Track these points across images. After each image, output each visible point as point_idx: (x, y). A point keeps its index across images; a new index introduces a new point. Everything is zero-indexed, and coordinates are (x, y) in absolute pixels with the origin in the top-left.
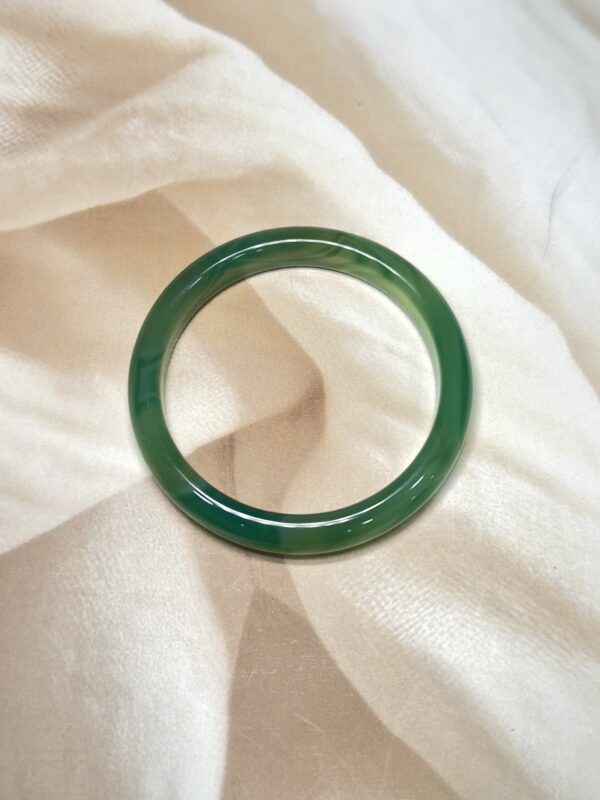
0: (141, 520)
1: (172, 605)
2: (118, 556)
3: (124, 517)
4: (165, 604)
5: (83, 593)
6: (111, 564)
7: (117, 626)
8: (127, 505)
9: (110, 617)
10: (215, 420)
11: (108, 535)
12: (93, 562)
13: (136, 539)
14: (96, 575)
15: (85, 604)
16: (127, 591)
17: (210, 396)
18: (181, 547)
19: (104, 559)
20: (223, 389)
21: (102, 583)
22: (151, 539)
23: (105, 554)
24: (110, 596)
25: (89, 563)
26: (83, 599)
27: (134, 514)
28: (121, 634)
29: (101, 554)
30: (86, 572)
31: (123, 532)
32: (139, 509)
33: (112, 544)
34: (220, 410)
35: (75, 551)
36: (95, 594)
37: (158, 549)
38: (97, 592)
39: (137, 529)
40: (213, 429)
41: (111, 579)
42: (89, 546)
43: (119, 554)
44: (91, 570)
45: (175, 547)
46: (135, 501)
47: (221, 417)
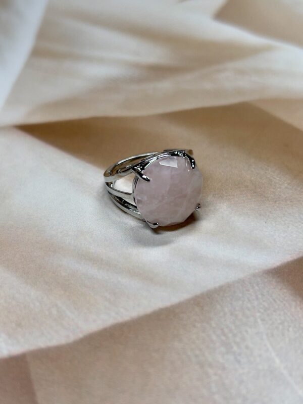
0: (265, 304)
3: (247, 300)
8: (249, 291)
11: (232, 314)
19: (230, 335)
22: (279, 321)
24: (241, 371)
25: (214, 338)
27: (257, 298)
32: (263, 295)
35: (198, 325)
39: (262, 311)
41: (240, 355)
43: (247, 331)
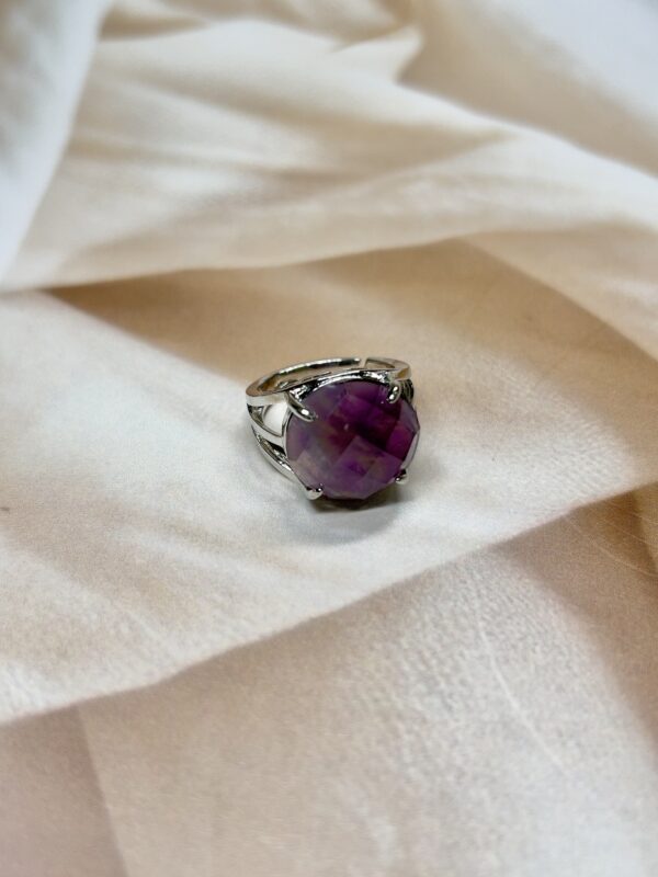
0: (493, 605)
1: (579, 745)
2: (457, 658)
3: (462, 600)
4: (564, 744)
5: (400, 716)
6: (447, 670)
7: (475, 778)
9: (459, 761)
10: (596, 475)
12: (413, 665)
13: (489, 634)
14: (422, 687)
15: (406, 737)
16: (486, 717)
17: (580, 446)
18: (575, 649)
19: (434, 662)
20: (600, 438)
21: (436, 701)
23: (434, 654)
24: (453, 725)
26: (401, 727)
28: (484, 793)
29: (427, 654)
30: (402, 681)
31: (463, 620)
33: (446, 640)
34: (600, 462)
36: (424, 721)
37: (534, 651)
38: (428, 717)
40: (594, 485)
41: (451, 696)
42: (404, 642)
44: (413, 679)
45: (564, 649)
46: (478, 577)
47: (605, 471)
